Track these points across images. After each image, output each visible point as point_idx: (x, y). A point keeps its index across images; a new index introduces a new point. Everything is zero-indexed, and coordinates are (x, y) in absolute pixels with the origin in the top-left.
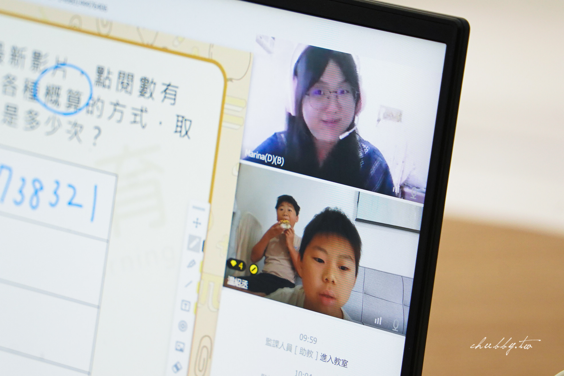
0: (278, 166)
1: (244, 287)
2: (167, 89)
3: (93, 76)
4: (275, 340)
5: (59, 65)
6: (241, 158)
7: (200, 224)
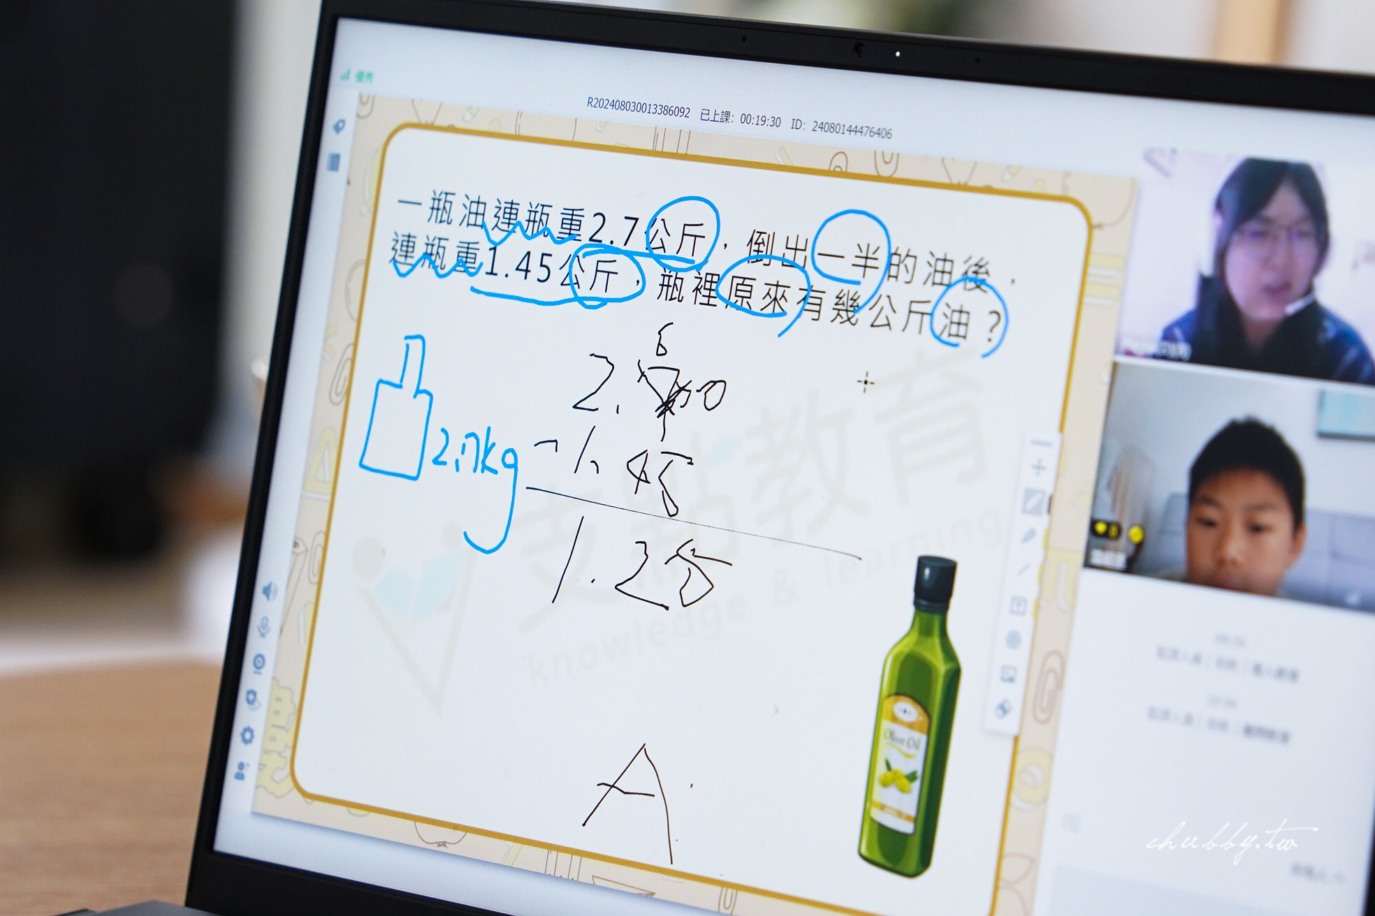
0: (1179, 360)
1: (1119, 566)
4: (1173, 648)
6: (1115, 353)
7: (1044, 468)
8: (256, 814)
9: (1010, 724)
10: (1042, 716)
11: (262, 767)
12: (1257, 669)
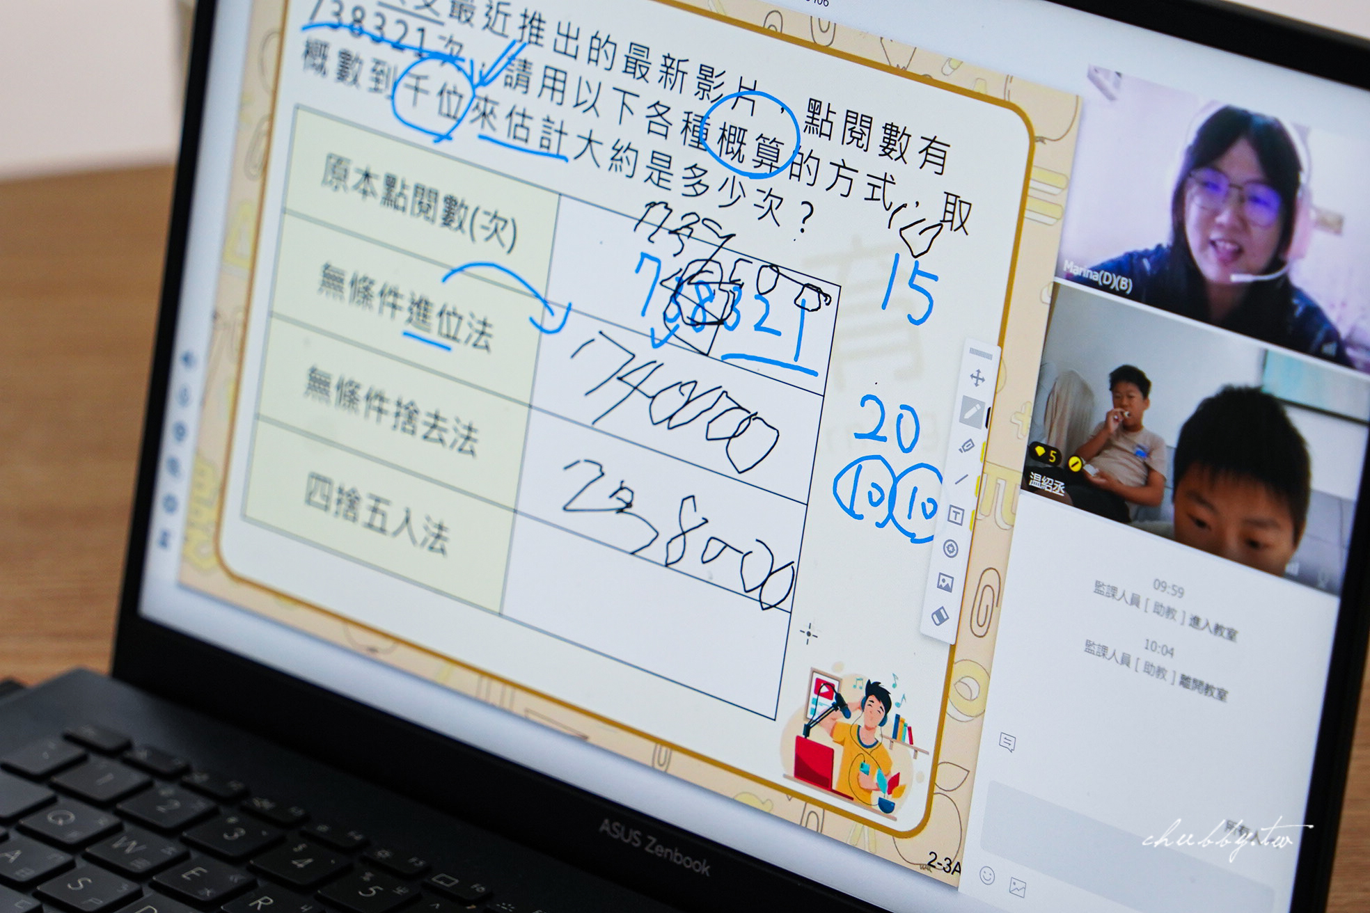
0: (1121, 293)
1: (1057, 492)
2: (929, 146)
3: (802, 115)
4: (1111, 585)
5: (746, 92)
6: (1057, 275)
7: (983, 380)
8: (183, 586)
9: (947, 632)
10: (980, 631)
11: (186, 539)
12: (1196, 620)
